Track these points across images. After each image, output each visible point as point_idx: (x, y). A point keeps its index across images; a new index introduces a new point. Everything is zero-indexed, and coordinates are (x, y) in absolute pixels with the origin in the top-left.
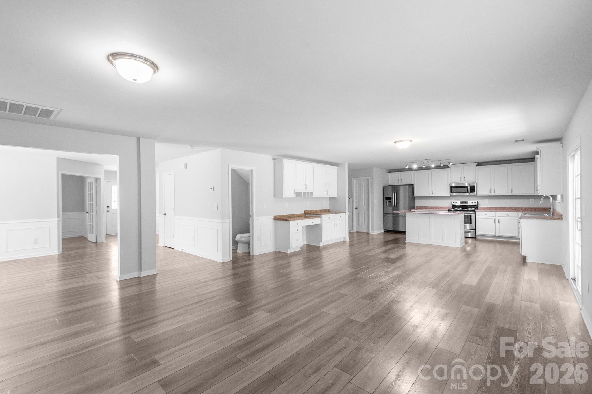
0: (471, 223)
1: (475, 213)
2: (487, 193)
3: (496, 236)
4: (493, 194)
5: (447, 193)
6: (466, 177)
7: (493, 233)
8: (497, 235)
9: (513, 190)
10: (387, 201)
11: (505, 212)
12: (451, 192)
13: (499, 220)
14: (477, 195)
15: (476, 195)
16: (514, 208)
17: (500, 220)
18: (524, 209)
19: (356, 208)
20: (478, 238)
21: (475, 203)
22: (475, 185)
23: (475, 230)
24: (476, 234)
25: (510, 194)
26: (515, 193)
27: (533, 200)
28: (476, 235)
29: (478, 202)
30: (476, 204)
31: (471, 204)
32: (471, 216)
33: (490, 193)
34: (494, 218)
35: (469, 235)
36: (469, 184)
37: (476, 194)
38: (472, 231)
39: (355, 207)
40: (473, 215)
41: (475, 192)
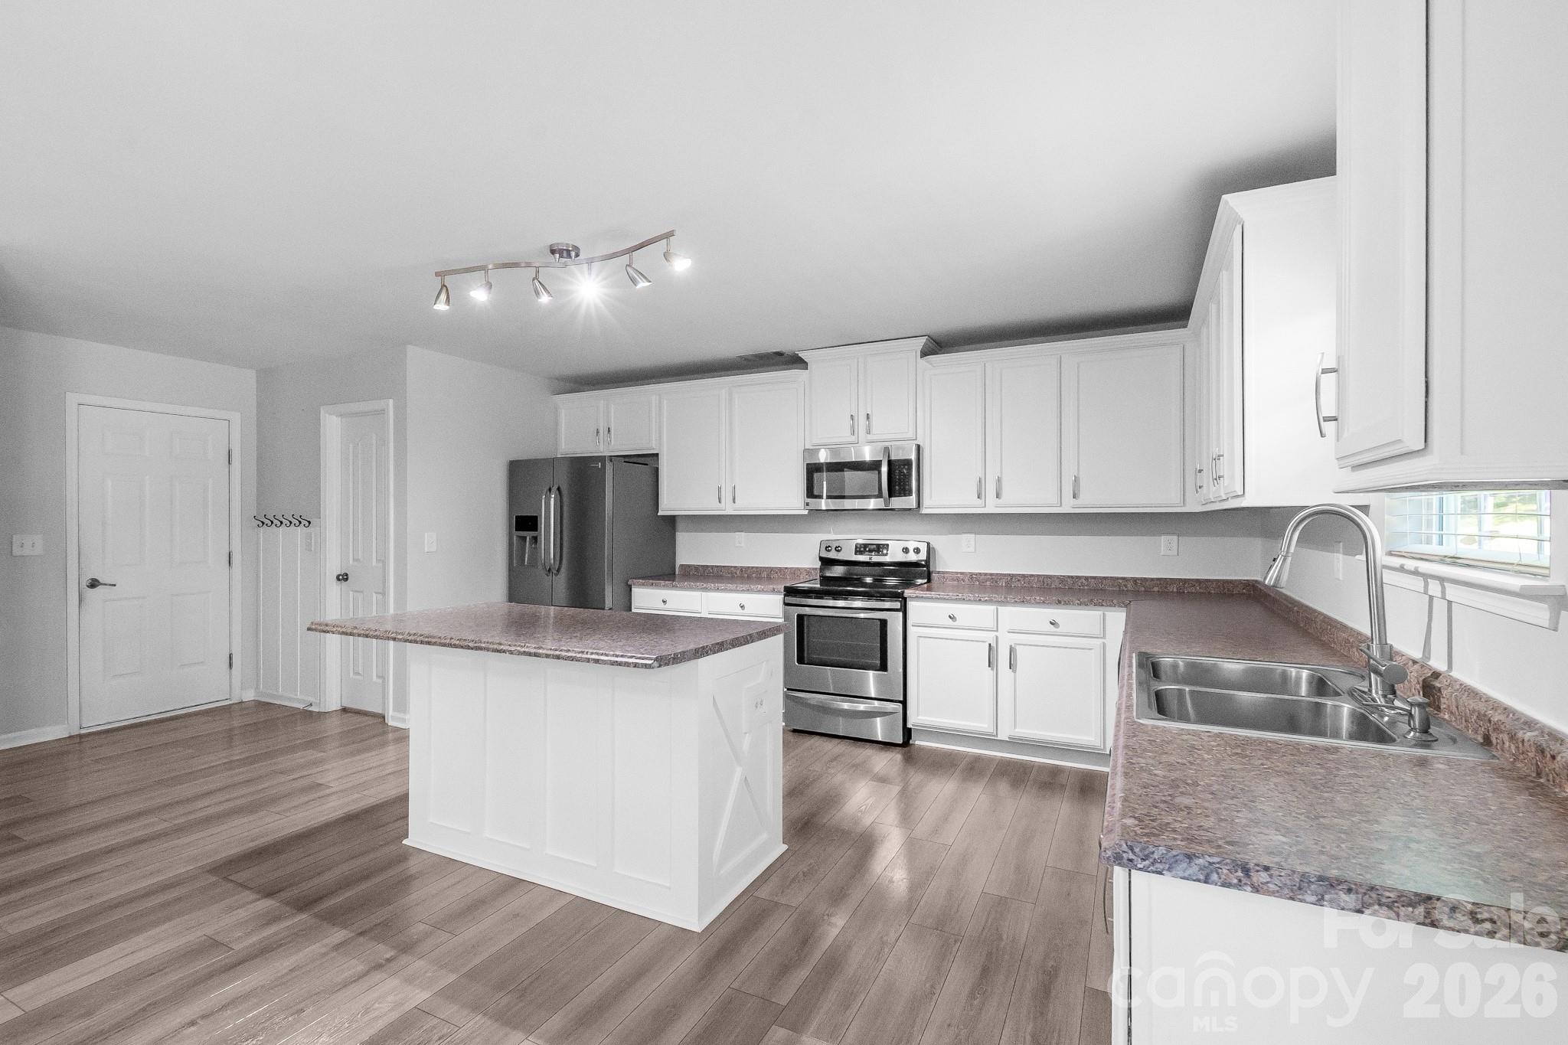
0: (883, 667)
1: (904, 610)
2: (970, 504)
3: (999, 738)
4: (992, 507)
5: (791, 499)
6: (874, 419)
7: (984, 726)
8: (1003, 735)
9: (1082, 483)
10: (524, 539)
11: (1043, 603)
12: (811, 493)
13: (1012, 651)
14: (924, 511)
15: (914, 512)
16: (1087, 578)
17: (1020, 651)
18: (1130, 586)
19: (343, 578)
20: (918, 742)
21: (917, 551)
22: (913, 457)
23: (904, 703)
24: (909, 725)
25: (1068, 507)
26: (1093, 500)
27: (1175, 538)
28: (907, 733)
29: (933, 544)
30: (923, 556)
31: (901, 557)
32: (884, 623)
33: (980, 502)
34: (990, 637)
35: (873, 727)
36: (887, 450)
37: (914, 506)
38: (890, 706)
39: (334, 568)
40: (895, 621)
41: (910, 494)
